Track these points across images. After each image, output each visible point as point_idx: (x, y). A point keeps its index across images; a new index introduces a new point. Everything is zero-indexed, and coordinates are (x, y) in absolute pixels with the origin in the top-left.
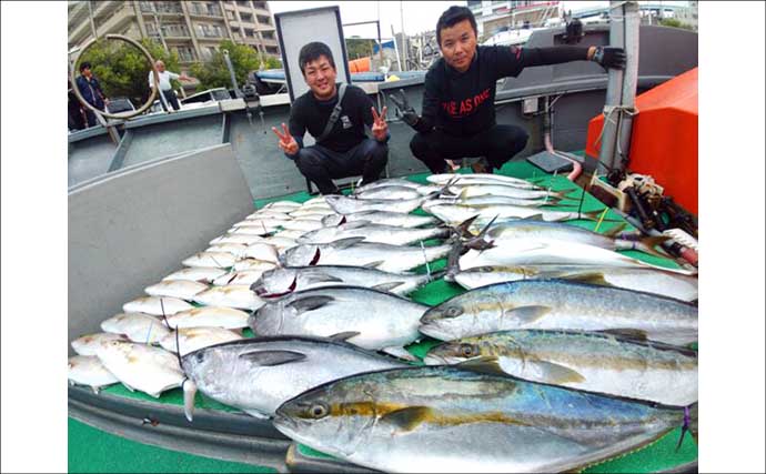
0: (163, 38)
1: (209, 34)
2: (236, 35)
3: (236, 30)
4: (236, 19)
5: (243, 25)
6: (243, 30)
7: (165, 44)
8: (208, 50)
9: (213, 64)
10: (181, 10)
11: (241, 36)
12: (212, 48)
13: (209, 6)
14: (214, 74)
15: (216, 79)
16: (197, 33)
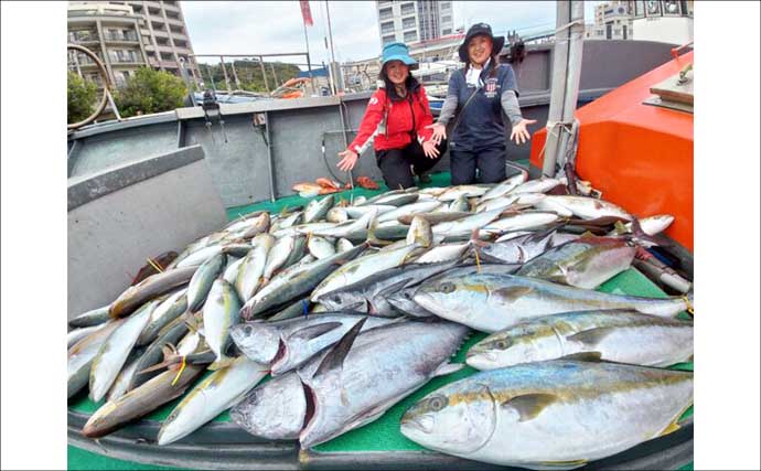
0: (78, 66)
1: (124, 59)
2: (152, 59)
3: (151, 54)
4: (151, 43)
5: (158, 49)
6: (158, 55)
7: (79, 72)
8: (122, 75)
9: (129, 90)
10: (98, 38)
11: (156, 59)
12: (126, 73)
13: (125, 32)
14: (130, 100)
15: (130, 105)
16: (112, 59)
